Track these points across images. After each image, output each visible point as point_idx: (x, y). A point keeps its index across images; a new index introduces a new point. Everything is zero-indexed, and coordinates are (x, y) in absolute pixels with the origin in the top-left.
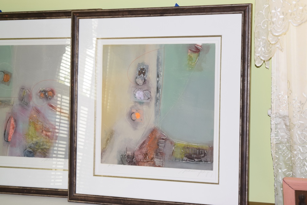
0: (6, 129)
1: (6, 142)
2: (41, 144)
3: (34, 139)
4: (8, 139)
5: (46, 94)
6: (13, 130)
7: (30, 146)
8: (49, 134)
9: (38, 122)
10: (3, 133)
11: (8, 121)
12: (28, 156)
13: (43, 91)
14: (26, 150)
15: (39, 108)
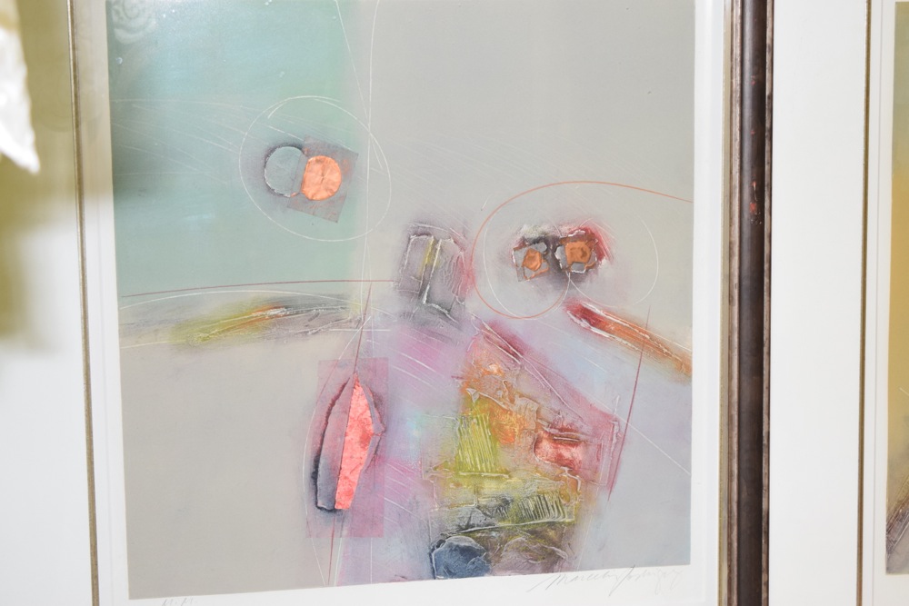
0: (320, 450)
1: (322, 514)
2: (531, 505)
3: (490, 488)
4: (332, 499)
5: (557, 257)
6: (363, 448)
7: (463, 524)
8: (576, 453)
9: (512, 401)
10: (306, 469)
11: (334, 402)
12: (451, 573)
13: (536, 241)
14: (441, 542)
15: (517, 328)
